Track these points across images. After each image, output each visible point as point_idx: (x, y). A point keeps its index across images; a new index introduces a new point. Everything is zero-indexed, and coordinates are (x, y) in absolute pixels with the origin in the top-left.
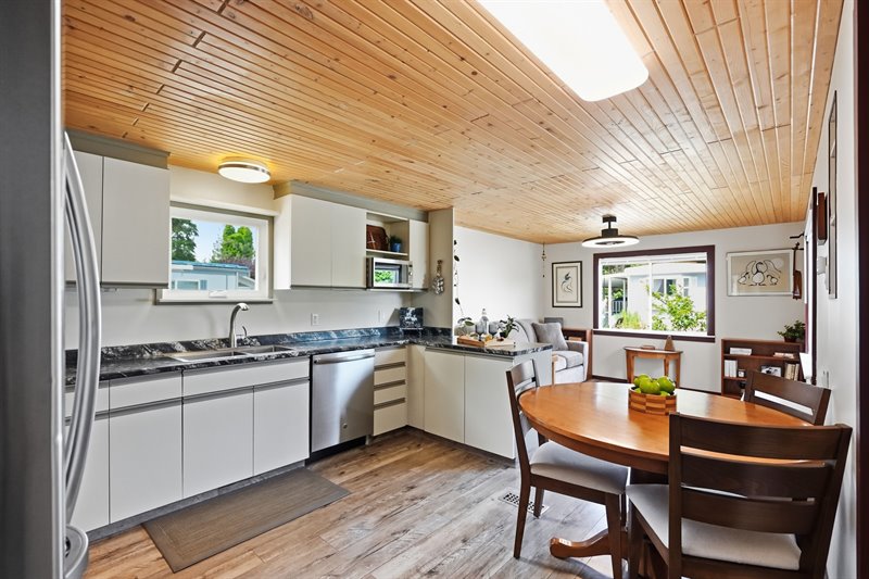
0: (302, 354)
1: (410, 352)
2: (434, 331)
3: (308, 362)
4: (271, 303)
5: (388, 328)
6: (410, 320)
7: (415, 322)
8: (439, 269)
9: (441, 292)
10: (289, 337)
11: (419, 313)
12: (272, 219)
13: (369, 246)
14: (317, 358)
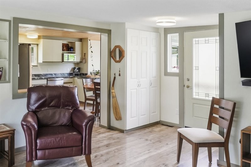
0: (45, 78)
1: (74, 79)
2: (83, 74)
3: (46, 80)
4: (37, 66)
5: (69, 73)
6: (76, 71)
7: (78, 72)
8: (85, 56)
9: (85, 63)
10: (42, 75)
11: (79, 69)
12: (37, 45)
13: (63, 50)
14: (49, 79)
